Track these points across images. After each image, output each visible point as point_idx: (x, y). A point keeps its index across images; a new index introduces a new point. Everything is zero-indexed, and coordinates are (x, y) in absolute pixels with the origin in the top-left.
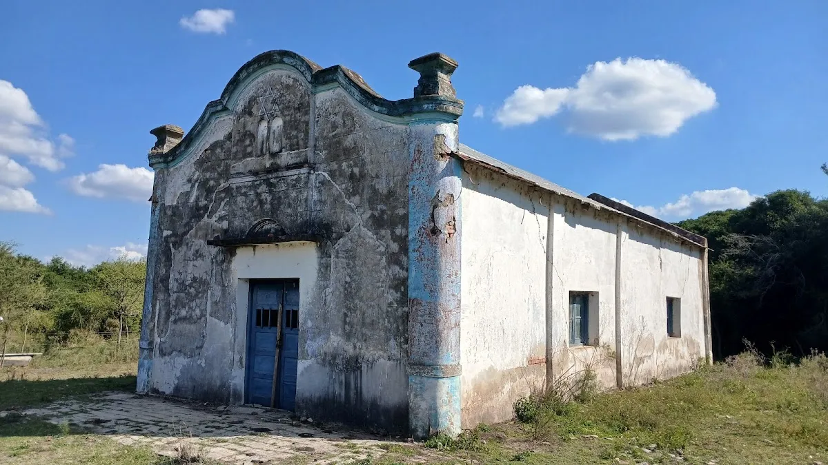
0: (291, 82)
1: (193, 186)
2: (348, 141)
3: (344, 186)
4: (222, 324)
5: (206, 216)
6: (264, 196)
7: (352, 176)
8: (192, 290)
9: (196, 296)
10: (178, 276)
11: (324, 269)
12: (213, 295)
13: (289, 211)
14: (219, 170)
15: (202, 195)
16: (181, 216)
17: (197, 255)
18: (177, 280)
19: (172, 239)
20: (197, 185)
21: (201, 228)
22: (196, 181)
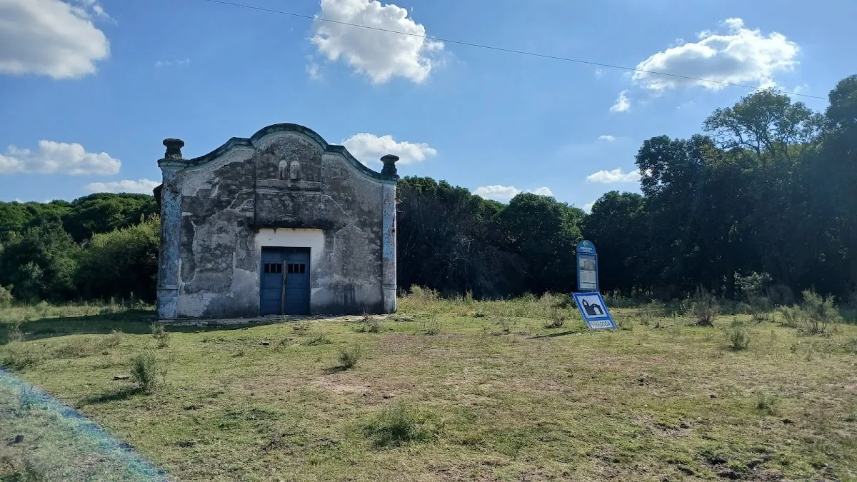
0: (307, 144)
2: (345, 183)
3: (342, 204)
4: (248, 272)
5: (229, 207)
6: (286, 202)
7: (347, 200)
9: (221, 257)
10: (201, 243)
11: (329, 244)
12: (237, 255)
13: (307, 212)
14: (241, 180)
15: (224, 194)
16: (202, 204)
17: (221, 230)
18: (201, 245)
19: (193, 218)
20: (217, 186)
21: (224, 214)
22: (217, 184)
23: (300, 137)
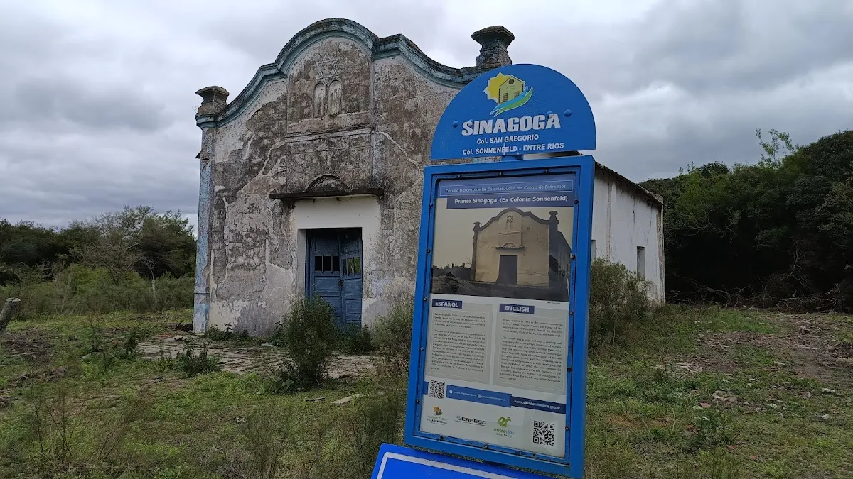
0: (349, 49)
1: (245, 145)
2: (409, 105)
3: (405, 145)
4: (282, 270)
5: (261, 172)
6: (324, 154)
7: (414, 136)
9: (253, 247)
10: (232, 227)
11: (387, 220)
12: (271, 244)
13: (350, 167)
14: (274, 130)
15: (256, 153)
16: (234, 172)
17: (252, 208)
18: (232, 231)
19: (225, 194)
20: (249, 143)
21: (256, 184)
22: (249, 140)
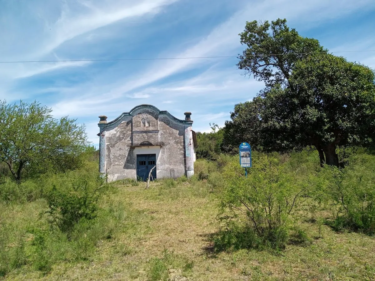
0: (152, 112)
1: (117, 132)
3: (167, 135)
4: (131, 165)
5: (123, 140)
6: (145, 136)
7: (170, 133)
8: (119, 158)
9: (121, 159)
10: (113, 154)
12: (127, 158)
13: (153, 139)
14: (127, 129)
15: (121, 134)
16: (113, 139)
17: (120, 149)
18: (113, 155)
19: (110, 145)
20: (119, 132)
21: (121, 143)
22: (118, 131)
23: (149, 109)
